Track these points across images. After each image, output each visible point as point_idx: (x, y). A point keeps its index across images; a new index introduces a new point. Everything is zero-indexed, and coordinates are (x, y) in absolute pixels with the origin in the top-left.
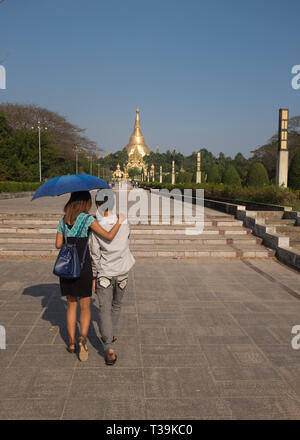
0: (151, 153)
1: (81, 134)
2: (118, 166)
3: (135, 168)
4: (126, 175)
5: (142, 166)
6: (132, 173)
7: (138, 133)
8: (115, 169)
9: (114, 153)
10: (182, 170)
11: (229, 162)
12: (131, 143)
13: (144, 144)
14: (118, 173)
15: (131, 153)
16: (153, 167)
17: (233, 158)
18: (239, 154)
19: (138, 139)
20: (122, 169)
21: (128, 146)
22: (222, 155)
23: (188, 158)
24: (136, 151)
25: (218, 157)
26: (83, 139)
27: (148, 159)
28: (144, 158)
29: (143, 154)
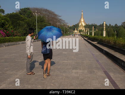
0: (86, 25)
1: (60, 18)
2: (76, 29)
3: (81, 29)
4: (78, 32)
5: (83, 29)
6: (80, 31)
7: (82, 18)
8: (75, 30)
9: (74, 25)
10: (97, 30)
11: (112, 27)
12: (80, 21)
13: (84, 22)
14: (76, 31)
15: (80, 25)
16: (87, 29)
17: (114, 26)
18: (116, 24)
19: (82, 20)
20: (77, 30)
21: (79, 22)
22: (110, 25)
23: (99, 26)
24: (82, 24)
25: (109, 25)
26: (61, 19)
27: (85, 27)
28: (84, 26)
29: (84, 25)
